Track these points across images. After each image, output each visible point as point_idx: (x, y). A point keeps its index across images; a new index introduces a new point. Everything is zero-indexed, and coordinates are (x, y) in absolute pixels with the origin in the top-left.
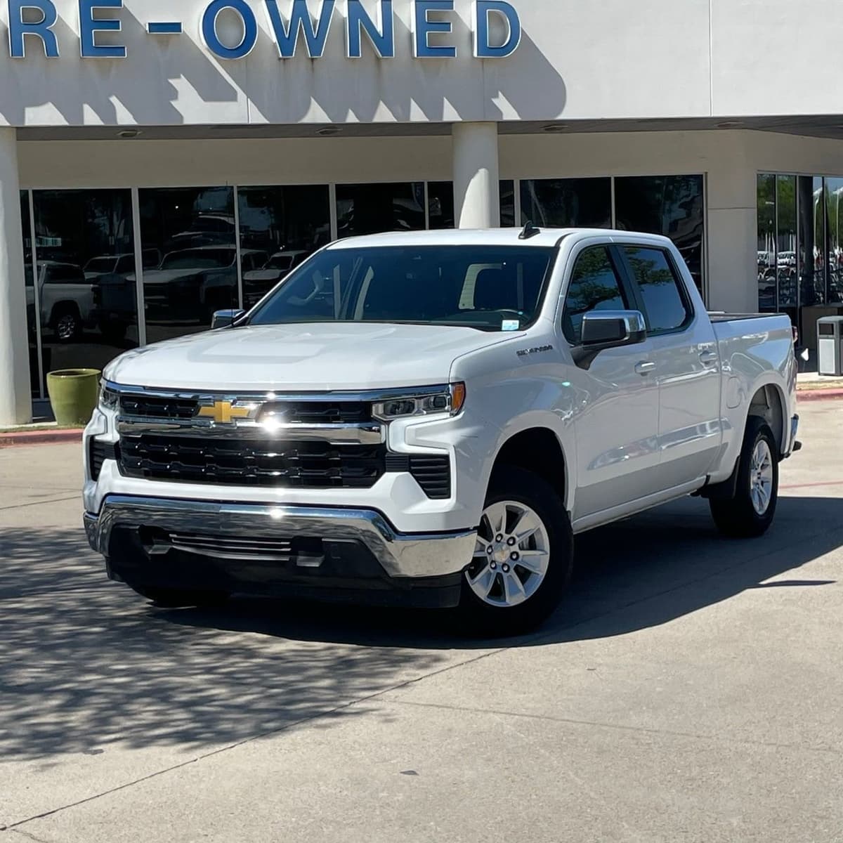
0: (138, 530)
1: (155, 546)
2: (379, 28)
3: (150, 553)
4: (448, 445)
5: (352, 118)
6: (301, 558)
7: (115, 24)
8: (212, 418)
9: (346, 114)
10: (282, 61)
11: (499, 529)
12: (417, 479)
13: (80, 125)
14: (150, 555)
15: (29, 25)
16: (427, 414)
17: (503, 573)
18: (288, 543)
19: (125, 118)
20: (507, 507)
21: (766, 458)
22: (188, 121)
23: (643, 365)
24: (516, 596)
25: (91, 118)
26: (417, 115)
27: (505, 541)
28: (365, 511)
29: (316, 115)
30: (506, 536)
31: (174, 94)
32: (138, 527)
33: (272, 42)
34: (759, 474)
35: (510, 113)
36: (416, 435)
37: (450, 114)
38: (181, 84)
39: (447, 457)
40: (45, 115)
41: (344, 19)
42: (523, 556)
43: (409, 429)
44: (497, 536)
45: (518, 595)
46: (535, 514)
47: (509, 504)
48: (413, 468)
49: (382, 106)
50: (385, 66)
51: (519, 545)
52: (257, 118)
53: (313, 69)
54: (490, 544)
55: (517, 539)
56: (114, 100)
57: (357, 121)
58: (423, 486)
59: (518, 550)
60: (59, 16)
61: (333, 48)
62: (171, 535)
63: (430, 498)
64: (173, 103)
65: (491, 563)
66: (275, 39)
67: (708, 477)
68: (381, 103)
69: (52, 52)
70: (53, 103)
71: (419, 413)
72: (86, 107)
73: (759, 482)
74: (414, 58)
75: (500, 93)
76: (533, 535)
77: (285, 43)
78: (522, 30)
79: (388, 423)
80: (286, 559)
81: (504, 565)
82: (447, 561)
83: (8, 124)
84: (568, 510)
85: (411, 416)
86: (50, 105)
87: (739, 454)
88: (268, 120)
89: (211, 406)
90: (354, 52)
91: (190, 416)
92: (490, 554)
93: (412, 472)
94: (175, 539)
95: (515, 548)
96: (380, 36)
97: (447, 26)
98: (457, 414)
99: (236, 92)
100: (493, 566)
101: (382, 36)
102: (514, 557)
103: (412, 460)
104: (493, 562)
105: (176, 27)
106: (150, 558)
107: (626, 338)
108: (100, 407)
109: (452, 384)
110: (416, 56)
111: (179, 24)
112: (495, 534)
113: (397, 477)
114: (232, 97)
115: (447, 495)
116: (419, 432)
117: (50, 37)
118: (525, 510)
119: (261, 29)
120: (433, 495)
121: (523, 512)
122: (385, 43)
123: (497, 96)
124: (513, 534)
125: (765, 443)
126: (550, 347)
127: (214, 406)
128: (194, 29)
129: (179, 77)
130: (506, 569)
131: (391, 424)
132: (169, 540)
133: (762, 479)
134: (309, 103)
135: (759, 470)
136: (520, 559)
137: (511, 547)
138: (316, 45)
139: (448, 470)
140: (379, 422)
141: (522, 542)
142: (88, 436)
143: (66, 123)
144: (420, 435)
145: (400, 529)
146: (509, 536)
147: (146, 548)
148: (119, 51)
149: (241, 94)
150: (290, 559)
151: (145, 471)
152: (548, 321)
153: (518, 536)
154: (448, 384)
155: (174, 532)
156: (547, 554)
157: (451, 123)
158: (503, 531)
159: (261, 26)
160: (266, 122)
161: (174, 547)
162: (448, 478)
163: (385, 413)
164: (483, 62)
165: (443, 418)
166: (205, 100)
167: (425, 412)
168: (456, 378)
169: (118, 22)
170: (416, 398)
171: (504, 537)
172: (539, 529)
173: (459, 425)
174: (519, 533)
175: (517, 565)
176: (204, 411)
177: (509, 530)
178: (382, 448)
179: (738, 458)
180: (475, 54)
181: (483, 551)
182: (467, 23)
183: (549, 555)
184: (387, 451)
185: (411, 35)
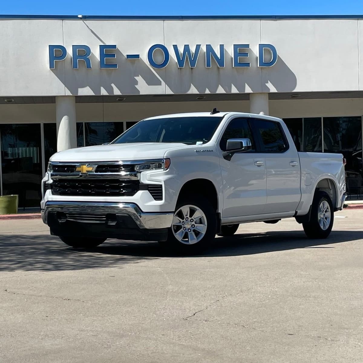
0: (56, 213)
1: (62, 220)
2: (219, 56)
3: (60, 222)
4: (162, 180)
5: (207, 92)
6: (109, 222)
7: (114, 56)
8: (80, 171)
9: (205, 90)
10: (180, 69)
11: (187, 215)
12: (151, 193)
13: (99, 95)
14: (60, 223)
15: (80, 56)
16: (155, 169)
17: (188, 232)
18: (105, 216)
19: (117, 92)
20: (190, 207)
21: (328, 208)
22: (141, 93)
23: (258, 162)
24: (193, 240)
25: (104, 92)
26: (234, 90)
27: (190, 220)
28: (131, 204)
29: (193, 90)
30: (190, 218)
31: (136, 82)
32: (56, 212)
33: (175, 62)
34: (324, 214)
35: (273, 90)
36: (150, 177)
37: (248, 90)
38: (139, 79)
39: (161, 185)
40: (86, 91)
41: (205, 53)
42: (197, 226)
43: (148, 175)
44: (186, 218)
45: (194, 240)
46: (201, 210)
47: (190, 206)
48: (149, 189)
49: (220, 87)
50: (221, 71)
51: (195, 222)
52: (169, 92)
53: (192, 72)
54: (183, 221)
55: (194, 219)
56: (113, 85)
57: (209, 93)
58: (153, 196)
59: (194, 224)
60: (92, 53)
61: (200, 64)
62: (67, 215)
63: (155, 200)
64: (136, 86)
65: (183, 228)
66: (177, 61)
67: (296, 212)
68: (220, 86)
69: (89, 66)
70: (89, 87)
71: (152, 169)
72: (102, 88)
73: (324, 217)
74: (233, 67)
75: (269, 81)
76: (201, 218)
77: (181, 62)
78: (278, 55)
79: (140, 172)
80: (104, 222)
81: (189, 229)
82: (161, 223)
83: (71, 95)
84: (219, 212)
85: (149, 170)
86: (88, 87)
87: (311, 204)
88: (174, 93)
89: (80, 167)
90: (208, 65)
91: (73, 171)
92: (183, 224)
93: (149, 191)
94: (68, 216)
95: (193, 223)
96: (219, 59)
97: (246, 54)
98: (167, 170)
99: (161, 82)
100: (184, 229)
101: (220, 59)
102: (193, 226)
103: (149, 186)
104: (184, 227)
105: (137, 56)
106: (60, 224)
107: (243, 149)
108: (48, 172)
109: (165, 159)
110: (234, 66)
111: (139, 55)
112: (185, 217)
113: (143, 192)
114: (159, 83)
115: (161, 199)
116: (151, 176)
117: (88, 61)
118: (197, 209)
119: (171, 57)
120: (157, 199)
121: (196, 210)
122: (221, 62)
123: (268, 83)
124: (192, 218)
125: (326, 202)
126: (212, 151)
127: (81, 167)
128: (144, 57)
129: (139, 76)
130: (189, 230)
131: (142, 173)
132: (66, 217)
133: (325, 216)
134: (190, 86)
135: (324, 213)
136: (195, 227)
137: (192, 223)
138: (193, 63)
139: (162, 190)
140: (138, 172)
141: (197, 221)
142: (43, 182)
143: (93, 94)
144: (151, 177)
145: (144, 211)
146: (191, 218)
147: (59, 220)
148: (115, 66)
149: (163, 83)
150: (106, 222)
151: (60, 193)
152: (214, 142)
153: (195, 219)
154: (163, 159)
155: (67, 214)
156: (206, 225)
157: (249, 94)
158: (188, 216)
159: (171, 55)
160: (173, 93)
161: (68, 219)
162: (162, 193)
163: (140, 169)
164: (262, 69)
165: (161, 171)
166: (149, 85)
167: (154, 169)
168: (166, 157)
169: (115, 54)
170: (151, 164)
171: (189, 219)
172: (203, 216)
173: (167, 174)
174: (195, 217)
175: (194, 229)
176: (78, 169)
177: (191, 216)
178: (138, 181)
179: (311, 205)
180: (258, 66)
181: (180, 223)
182: (256, 54)
183: (206, 226)
184: (140, 183)
185: (232, 58)
